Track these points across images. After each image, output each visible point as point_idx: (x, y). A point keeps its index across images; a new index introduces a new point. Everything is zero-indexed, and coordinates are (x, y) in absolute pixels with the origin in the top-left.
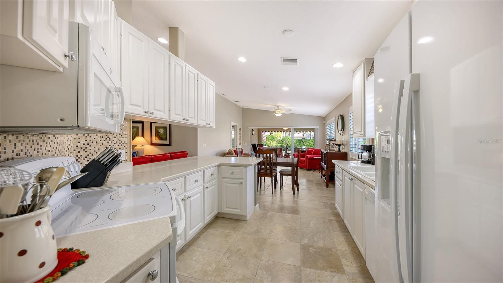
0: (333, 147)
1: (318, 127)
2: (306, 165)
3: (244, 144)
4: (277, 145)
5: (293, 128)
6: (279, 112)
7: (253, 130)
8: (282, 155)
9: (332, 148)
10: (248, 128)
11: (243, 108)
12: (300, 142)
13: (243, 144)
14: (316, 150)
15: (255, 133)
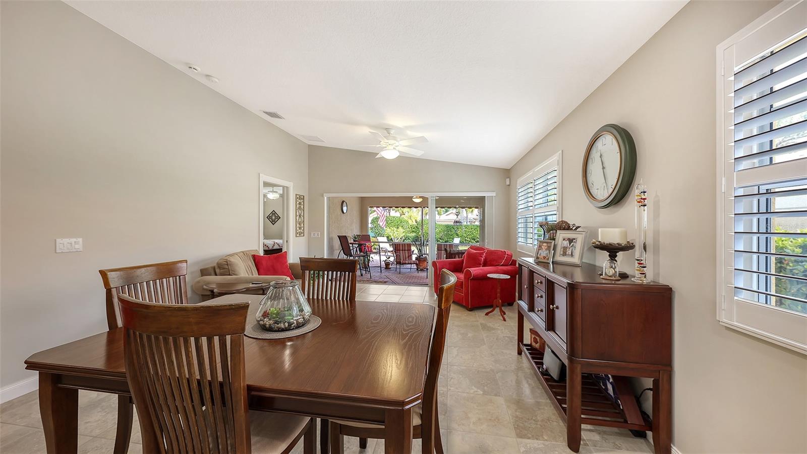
0: (569, 252)
1: (494, 194)
2: (467, 294)
3: (312, 235)
4: (408, 235)
5: (432, 196)
6: (391, 147)
7: (343, 202)
8: (411, 259)
9: (564, 254)
10: (323, 196)
11: (309, 145)
12: (451, 230)
13: (309, 234)
14: (491, 253)
15: (352, 211)
